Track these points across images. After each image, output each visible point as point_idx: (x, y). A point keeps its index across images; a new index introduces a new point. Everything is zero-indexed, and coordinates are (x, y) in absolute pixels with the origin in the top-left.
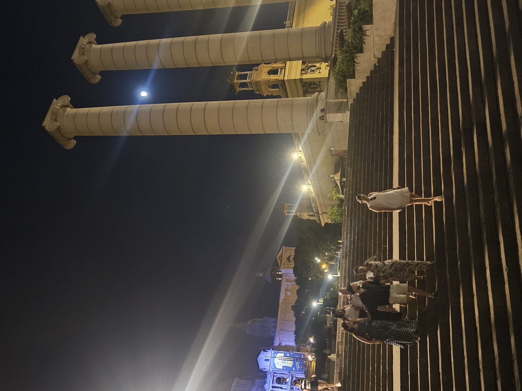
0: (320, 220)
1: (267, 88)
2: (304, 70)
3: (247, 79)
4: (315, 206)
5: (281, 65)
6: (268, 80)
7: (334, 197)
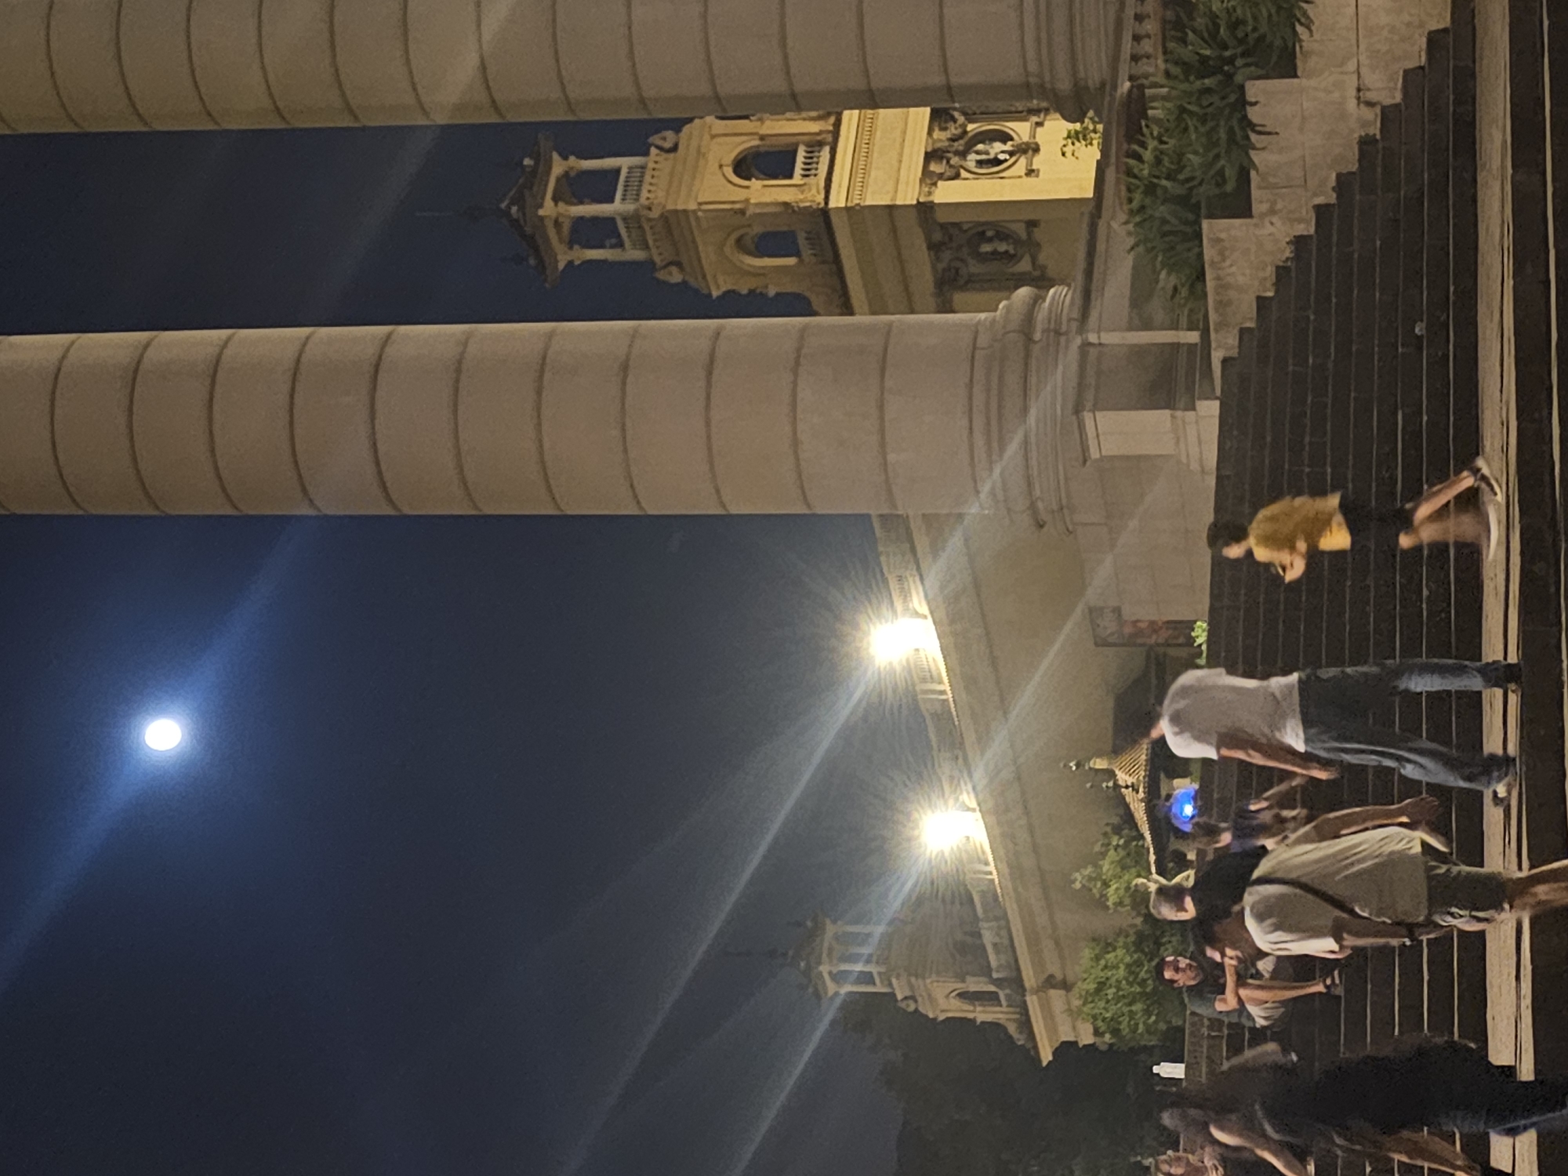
0: (1026, 1024)
1: (727, 250)
2: (941, 158)
3: (611, 200)
4: (997, 940)
5: (814, 127)
6: (737, 206)
7: (1111, 890)
